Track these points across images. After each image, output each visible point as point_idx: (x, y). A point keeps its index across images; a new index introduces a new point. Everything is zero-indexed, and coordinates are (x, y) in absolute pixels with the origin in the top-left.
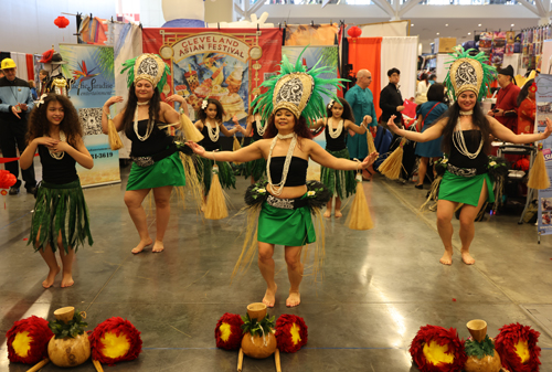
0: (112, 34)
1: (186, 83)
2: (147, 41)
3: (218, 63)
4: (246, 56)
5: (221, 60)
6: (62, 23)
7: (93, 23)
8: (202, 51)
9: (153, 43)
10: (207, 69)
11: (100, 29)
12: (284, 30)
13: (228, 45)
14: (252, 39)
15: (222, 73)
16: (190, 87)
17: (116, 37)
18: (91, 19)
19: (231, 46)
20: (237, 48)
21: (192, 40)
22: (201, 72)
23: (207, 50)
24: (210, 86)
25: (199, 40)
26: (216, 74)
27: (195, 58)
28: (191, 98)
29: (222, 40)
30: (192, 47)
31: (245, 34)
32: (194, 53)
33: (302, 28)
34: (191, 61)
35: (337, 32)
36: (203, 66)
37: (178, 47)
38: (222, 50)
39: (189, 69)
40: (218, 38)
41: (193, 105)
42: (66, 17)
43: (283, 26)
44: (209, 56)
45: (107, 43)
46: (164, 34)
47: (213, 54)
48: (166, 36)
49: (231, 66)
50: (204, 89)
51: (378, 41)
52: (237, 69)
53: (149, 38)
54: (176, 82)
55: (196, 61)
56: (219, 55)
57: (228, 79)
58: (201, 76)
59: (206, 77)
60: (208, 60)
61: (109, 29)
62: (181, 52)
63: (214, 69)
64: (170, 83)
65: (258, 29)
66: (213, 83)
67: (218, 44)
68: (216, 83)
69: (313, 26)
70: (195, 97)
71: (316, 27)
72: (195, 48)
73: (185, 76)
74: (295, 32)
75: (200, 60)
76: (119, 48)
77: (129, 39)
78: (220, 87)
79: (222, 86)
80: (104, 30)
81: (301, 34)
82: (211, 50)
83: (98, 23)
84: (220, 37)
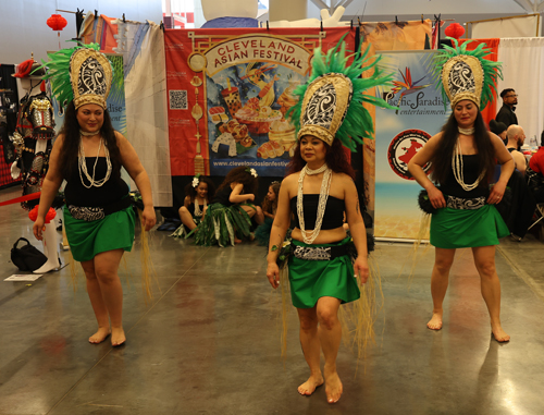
0: (124, 37)
1: (224, 103)
2: (171, 47)
3: (267, 77)
4: (304, 65)
5: (271, 71)
6: (57, 23)
7: (99, 23)
8: (245, 60)
9: (178, 50)
10: (251, 84)
11: (108, 31)
12: (358, 29)
13: (280, 51)
14: (314, 42)
15: (272, 90)
16: (229, 109)
17: (130, 42)
18: (96, 17)
19: (285, 53)
20: (292, 56)
21: (231, 45)
22: (244, 88)
23: (251, 59)
24: (257, 108)
25: (241, 45)
26: (265, 92)
27: (235, 68)
28: (231, 124)
29: (272, 45)
30: (232, 54)
31: (303, 36)
32: (234, 63)
33: (382, 27)
34: (231, 74)
35: (430, 31)
36: (247, 81)
37: (213, 55)
38: (272, 59)
39: (228, 85)
40: (266, 42)
41: (234, 134)
42: (63, 15)
43: (356, 26)
44: (255, 67)
45: (117, 50)
46: (193, 37)
47: (259, 64)
48: (197, 40)
49: (285, 80)
50: (248, 112)
51: (493, 44)
52: (292, 85)
53: (173, 43)
54: (210, 103)
55: (237, 74)
56: (269, 65)
57: (280, 98)
58: (244, 94)
59: (251, 95)
60: (253, 72)
61: (120, 31)
62: (217, 61)
63: (261, 85)
64: (201, 105)
65: (322, 29)
66: (261, 104)
67: (266, 49)
68: (264, 103)
69: (397, 23)
70: (236, 123)
71: (401, 25)
72: (236, 56)
73: (222, 93)
74: (372, 31)
75: (243, 72)
76: (133, 58)
77: (146, 45)
78: (269, 110)
79: (273, 108)
80: (112, 33)
81: (380, 36)
82: (258, 57)
83: (105, 23)
84: (270, 41)
